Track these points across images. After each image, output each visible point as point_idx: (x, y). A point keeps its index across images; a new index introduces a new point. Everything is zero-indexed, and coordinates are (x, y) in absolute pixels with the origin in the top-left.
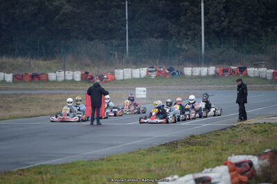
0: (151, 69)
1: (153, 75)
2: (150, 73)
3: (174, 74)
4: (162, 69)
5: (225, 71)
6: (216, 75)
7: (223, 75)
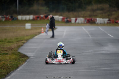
0: (2, 17)
1: (4, 20)
2: (2, 19)
3: (13, 19)
4: (7, 17)
5: (38, 17)
6: (34, 20)
7: (37, 20)
